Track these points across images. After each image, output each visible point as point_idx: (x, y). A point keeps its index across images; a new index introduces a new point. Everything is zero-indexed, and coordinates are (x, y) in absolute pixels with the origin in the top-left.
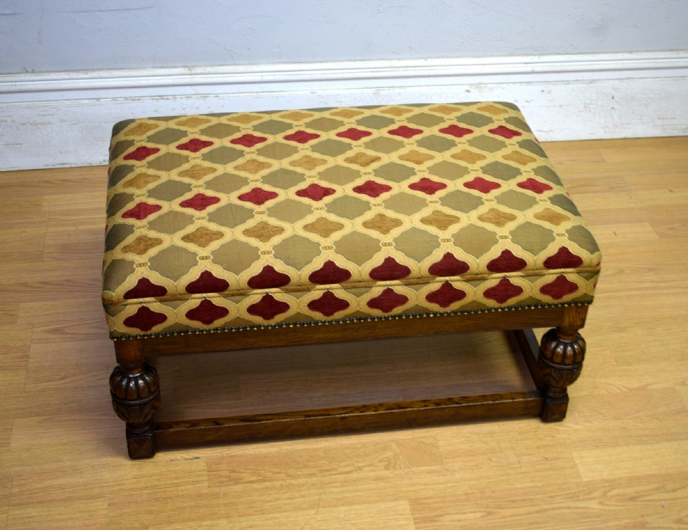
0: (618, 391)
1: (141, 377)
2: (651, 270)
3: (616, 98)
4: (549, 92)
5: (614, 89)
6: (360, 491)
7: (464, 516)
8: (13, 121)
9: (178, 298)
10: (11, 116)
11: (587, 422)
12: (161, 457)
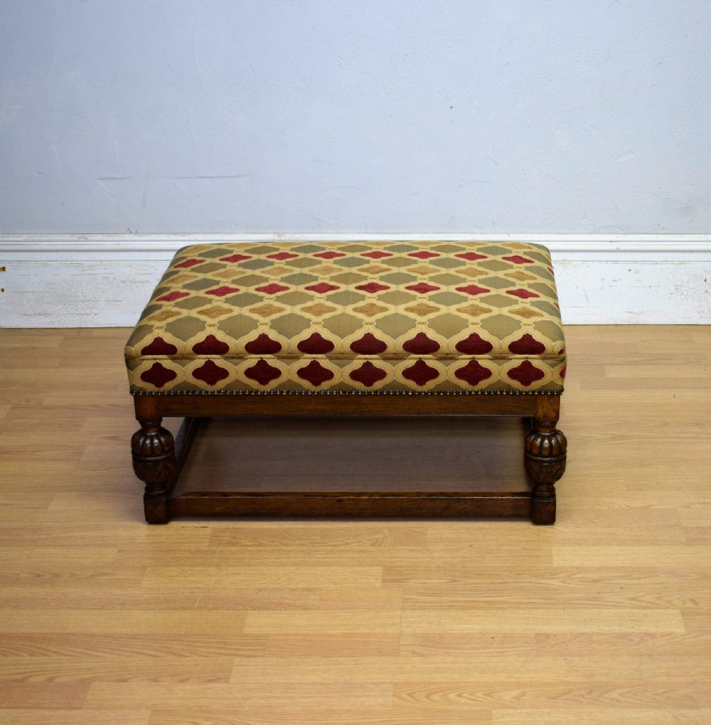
0: (619, 508)
1: (157, 437)
2: (697, 424)
3: (708, 280)
4: (637, 272)
5: (705, 271)
6: (342, 558)
7: (431, 581)
8: (114, 279)
9: (185, 358)
10: (113, 273)
11: (577, 527)
12: (174, 525)
